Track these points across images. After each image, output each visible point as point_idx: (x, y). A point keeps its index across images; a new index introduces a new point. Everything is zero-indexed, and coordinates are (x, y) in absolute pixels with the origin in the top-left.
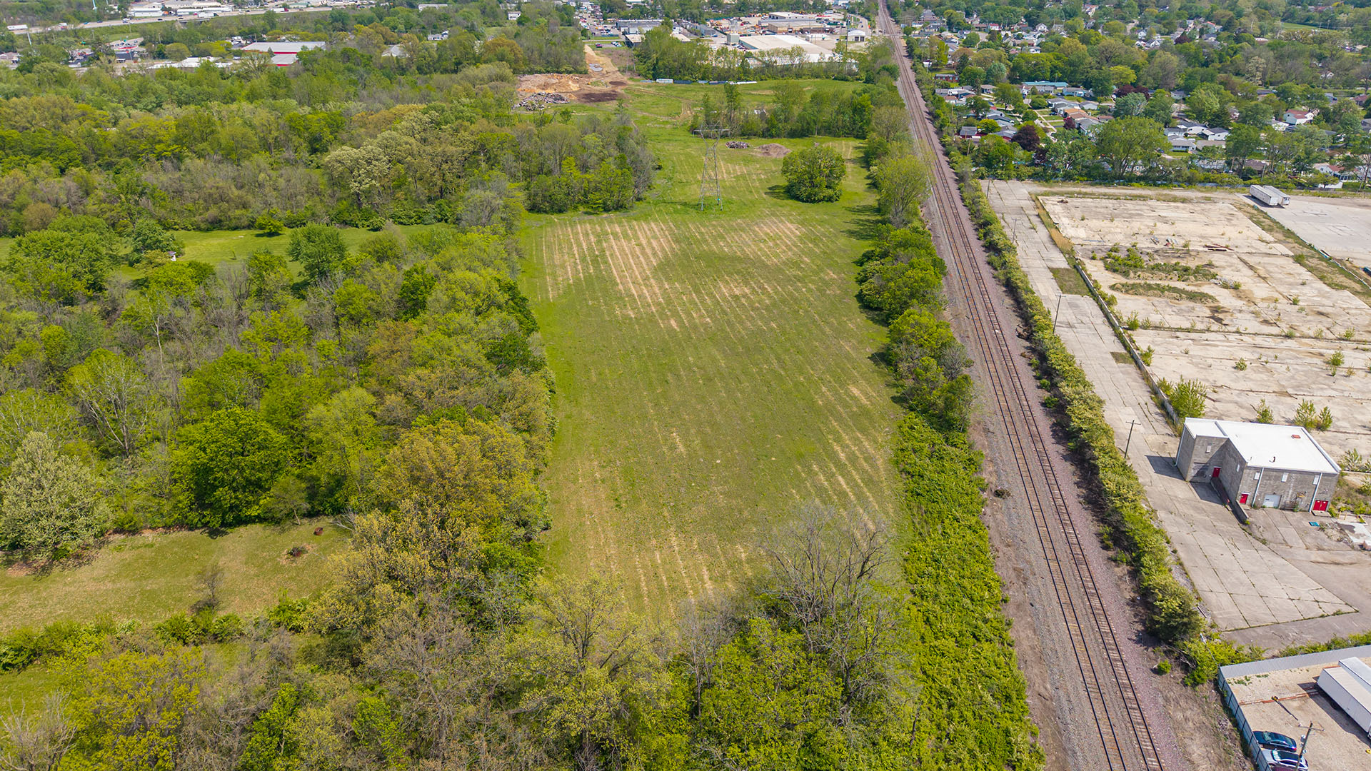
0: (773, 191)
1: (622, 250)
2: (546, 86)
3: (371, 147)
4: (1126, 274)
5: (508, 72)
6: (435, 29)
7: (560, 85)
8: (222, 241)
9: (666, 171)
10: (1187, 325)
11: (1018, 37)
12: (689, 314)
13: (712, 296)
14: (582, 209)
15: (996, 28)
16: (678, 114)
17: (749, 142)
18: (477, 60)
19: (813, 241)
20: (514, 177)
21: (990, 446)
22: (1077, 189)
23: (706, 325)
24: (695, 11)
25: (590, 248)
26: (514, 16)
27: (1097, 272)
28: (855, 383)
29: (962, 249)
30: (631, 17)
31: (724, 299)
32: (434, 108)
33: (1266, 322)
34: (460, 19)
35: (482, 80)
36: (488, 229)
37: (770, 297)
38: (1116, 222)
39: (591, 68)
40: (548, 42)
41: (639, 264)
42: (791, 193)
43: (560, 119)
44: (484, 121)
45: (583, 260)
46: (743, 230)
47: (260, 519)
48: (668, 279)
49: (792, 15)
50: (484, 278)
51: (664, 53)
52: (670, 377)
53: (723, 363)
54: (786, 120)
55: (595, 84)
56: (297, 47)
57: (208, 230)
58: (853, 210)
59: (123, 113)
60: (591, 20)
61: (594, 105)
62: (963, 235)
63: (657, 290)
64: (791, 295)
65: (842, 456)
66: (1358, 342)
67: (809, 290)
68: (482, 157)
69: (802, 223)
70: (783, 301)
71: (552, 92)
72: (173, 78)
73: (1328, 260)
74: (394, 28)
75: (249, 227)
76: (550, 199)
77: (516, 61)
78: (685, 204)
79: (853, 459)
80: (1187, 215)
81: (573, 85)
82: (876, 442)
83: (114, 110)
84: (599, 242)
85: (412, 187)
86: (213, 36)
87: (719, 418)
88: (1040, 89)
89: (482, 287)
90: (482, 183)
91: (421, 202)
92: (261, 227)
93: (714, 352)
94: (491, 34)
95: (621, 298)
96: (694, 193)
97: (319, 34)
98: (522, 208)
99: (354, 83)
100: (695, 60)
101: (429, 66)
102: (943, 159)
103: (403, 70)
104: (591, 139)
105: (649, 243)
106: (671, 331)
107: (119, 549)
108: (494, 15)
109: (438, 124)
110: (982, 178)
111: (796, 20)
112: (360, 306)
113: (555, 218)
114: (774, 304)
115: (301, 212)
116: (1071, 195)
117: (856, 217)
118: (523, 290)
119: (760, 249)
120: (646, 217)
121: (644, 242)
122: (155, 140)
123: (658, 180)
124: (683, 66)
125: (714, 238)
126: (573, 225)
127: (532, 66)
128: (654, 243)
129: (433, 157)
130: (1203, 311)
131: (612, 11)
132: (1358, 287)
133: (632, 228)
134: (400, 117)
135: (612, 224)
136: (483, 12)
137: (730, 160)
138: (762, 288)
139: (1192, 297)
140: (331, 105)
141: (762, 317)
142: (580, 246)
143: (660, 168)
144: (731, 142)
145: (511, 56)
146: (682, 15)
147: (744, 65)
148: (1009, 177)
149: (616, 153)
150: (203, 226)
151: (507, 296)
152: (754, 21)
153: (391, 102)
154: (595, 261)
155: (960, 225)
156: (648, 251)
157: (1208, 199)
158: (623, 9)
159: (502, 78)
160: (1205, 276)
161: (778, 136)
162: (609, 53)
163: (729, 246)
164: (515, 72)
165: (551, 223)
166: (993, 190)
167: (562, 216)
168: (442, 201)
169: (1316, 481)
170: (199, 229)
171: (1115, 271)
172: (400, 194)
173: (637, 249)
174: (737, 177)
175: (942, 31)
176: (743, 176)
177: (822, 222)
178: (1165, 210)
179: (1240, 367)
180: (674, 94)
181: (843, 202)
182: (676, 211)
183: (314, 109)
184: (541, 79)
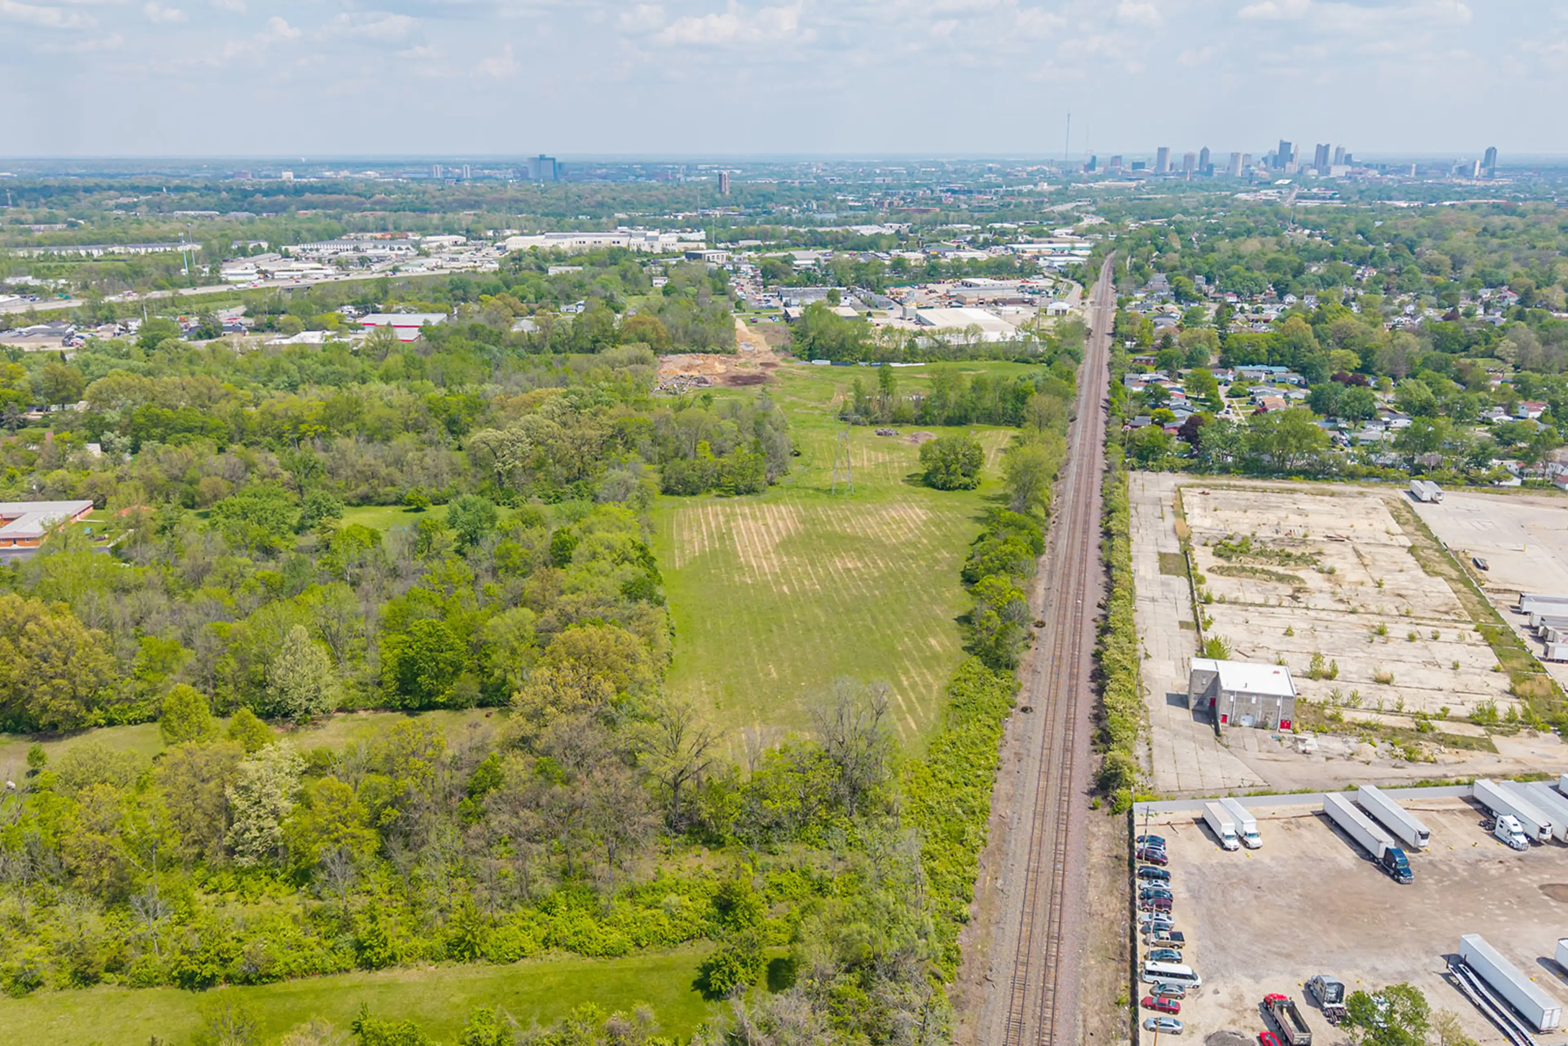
0: (911, 479)
1: (748, 529)
2: (689, 368)
3: (515, 429)
4: (1229, 559)
5: (649, 353)
6: (569, 299)
7: (705, 366)
8: (373, 515)
9: (805, 458)
10: (1261, 601)
11: (1257, 311)
12: (801, 582)
13: (825, 567)
14: (714, 492)
15: (1232, 299)
16: (829, 399)
17: (899, 430)
18: (616, 340)
19: (935, 525)
20: (649, 460)
21: (1032, 682)
22: (1226, 482)
23: (814, 592)
24: (873, 278)
25: (718, 526)
26: (660, 282)
27: (1203, 558)
28: (935, 636)
29: (1079, 534)
30: (795, 285)
31: (837, 571)
32: (574, 393)
33: (1341, 601)
34: (597, 287)
35: (621, 362)
36: (623, 505)
37: (879, 569)
38: (1249, 513)
39: (741, 347)
40: (695, 318)
41: (762, 541)
42: (928, 481)
43: (701, 403)
44: (623, 405)
45: (711, 536)
46: (870, 514)
47: (445, 706)
48: (788, 554)
49: (989, 281)
50: (619, 538)
51: (821, 333)
52: (774, 628)
53: (823, 619)
54: (943, 406)
55: (744, 365)
56: (418, 319)
57: (358, 505)
58: (987, 499)
59: (264, 392)
60: (749, 288)
61: (740, 388)
62: (1086, 522)
63: (775, 562)
64: (901, 569)
65: (906, 683)
66: (1416, 618)
67: (919, 566)
68: (619, 440)
69: (931, 509)
70: (892, 574)
71: (696, 374)
72: (303, 356)
73: (1443, 550)
74: (523, 298)
75: (395, 503)
76: (685, 483)
77: (659, 340)
78: (818, 489)
79: (914, 686)
80: (1329, 508)
81: (718, 366)
82: (937, 675)
83: (254, 390)
84: (727, 522)
85: (552, 469)
86: (326, 308)
87: (810, 657)
88: (1247, 374)
89: (618, 545)
90: (619, 465)
91: (560, 483)
92: (409, 503)
93: (817, 611)
94: (633, 304)
95: (741, 568)
96: (827, 479)
97: (439, 305)
98: (657, 490)
99: (488, 364)
100: (856, 338)
101: (563, 344)
102: (1100, 449)
103: (536, 349)
104: (729, 424)
105: (775, 523)
106: (782, 594)
107: (344, 720)
108: (636, 282)
109: (577, 408)
110: (1133, 469)
111: (993, 288)
112: (516, 559)
113: (687, 500)
114: (882, 577)
115: (445, 490)
116: (1216, 487)
117: (987, 505)
118: (653, 552)
119: (882, 531)
120: (776, 501)
121: (770, 522)
122: (298, 421)
123: (795, 466)
124: (842, 346)
125: (840, 520)
126: (704, 506)
127: (676, 345)
128: (781, 524)
129: (573, 440)
130: (1286, 590)
131: (774, 277)
132: (1454, 574)
133: (762, 511)
134: (540, 401)
135: (742, 506)
136: (624, 277)
137: (875, 448)
138: (875, 563)
139: (1281, 578)
140: (468, 387)
141: (867, 586)
142: (708, 524)
143: (798, 455)
144: (880, 430)
145: (653, 336)
146: (858, 281)
147: (912, 345)
148: (1161, 469)
149: (752, 439)
150: (354, 501)
151: (638, 553)
152: (941, 289)
153: (528, 385)
154: (721, 538)
155: (1087, 514)
156: (773, 530)
157: (1361, 493)
158: (787, 274)
159: (642, 361)
160: (1306, 561)
161: (933, 423)
162: (764, 329)
163: (853, 527)
164: (657, 352)
165: (684, 505)
166: (1139, 482)
167: (694, 498)
168: (580, 482)
169: (1279, 703)
170: (350, 504)
171: (1220, 556)
172: (540, 475)
173: (763, 529)
174: (877, 465)
175: (1164, 302)
176: (884, 464)
177: (950, 509)
178: (1306, 503)
179: (1289, 633)
180: (830, 376)
181: (980, 490)
182: (807, 496)
183: (450, 391)
184: (684, 359)
